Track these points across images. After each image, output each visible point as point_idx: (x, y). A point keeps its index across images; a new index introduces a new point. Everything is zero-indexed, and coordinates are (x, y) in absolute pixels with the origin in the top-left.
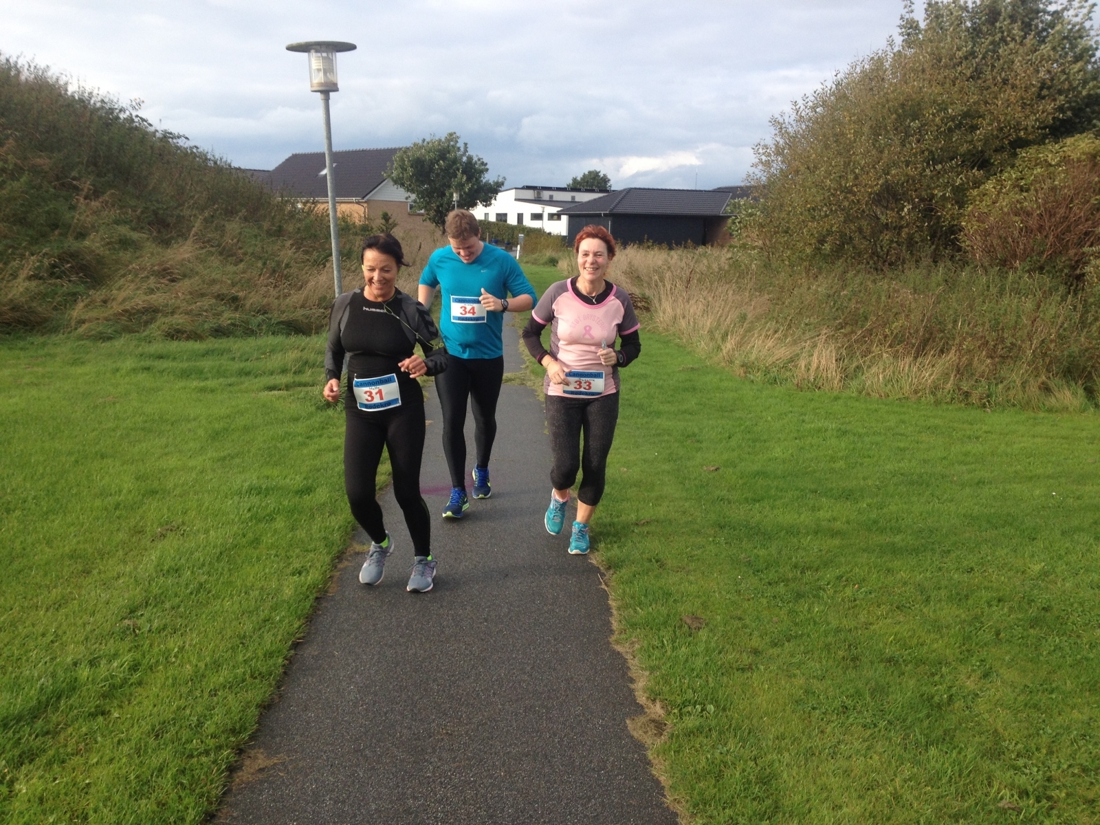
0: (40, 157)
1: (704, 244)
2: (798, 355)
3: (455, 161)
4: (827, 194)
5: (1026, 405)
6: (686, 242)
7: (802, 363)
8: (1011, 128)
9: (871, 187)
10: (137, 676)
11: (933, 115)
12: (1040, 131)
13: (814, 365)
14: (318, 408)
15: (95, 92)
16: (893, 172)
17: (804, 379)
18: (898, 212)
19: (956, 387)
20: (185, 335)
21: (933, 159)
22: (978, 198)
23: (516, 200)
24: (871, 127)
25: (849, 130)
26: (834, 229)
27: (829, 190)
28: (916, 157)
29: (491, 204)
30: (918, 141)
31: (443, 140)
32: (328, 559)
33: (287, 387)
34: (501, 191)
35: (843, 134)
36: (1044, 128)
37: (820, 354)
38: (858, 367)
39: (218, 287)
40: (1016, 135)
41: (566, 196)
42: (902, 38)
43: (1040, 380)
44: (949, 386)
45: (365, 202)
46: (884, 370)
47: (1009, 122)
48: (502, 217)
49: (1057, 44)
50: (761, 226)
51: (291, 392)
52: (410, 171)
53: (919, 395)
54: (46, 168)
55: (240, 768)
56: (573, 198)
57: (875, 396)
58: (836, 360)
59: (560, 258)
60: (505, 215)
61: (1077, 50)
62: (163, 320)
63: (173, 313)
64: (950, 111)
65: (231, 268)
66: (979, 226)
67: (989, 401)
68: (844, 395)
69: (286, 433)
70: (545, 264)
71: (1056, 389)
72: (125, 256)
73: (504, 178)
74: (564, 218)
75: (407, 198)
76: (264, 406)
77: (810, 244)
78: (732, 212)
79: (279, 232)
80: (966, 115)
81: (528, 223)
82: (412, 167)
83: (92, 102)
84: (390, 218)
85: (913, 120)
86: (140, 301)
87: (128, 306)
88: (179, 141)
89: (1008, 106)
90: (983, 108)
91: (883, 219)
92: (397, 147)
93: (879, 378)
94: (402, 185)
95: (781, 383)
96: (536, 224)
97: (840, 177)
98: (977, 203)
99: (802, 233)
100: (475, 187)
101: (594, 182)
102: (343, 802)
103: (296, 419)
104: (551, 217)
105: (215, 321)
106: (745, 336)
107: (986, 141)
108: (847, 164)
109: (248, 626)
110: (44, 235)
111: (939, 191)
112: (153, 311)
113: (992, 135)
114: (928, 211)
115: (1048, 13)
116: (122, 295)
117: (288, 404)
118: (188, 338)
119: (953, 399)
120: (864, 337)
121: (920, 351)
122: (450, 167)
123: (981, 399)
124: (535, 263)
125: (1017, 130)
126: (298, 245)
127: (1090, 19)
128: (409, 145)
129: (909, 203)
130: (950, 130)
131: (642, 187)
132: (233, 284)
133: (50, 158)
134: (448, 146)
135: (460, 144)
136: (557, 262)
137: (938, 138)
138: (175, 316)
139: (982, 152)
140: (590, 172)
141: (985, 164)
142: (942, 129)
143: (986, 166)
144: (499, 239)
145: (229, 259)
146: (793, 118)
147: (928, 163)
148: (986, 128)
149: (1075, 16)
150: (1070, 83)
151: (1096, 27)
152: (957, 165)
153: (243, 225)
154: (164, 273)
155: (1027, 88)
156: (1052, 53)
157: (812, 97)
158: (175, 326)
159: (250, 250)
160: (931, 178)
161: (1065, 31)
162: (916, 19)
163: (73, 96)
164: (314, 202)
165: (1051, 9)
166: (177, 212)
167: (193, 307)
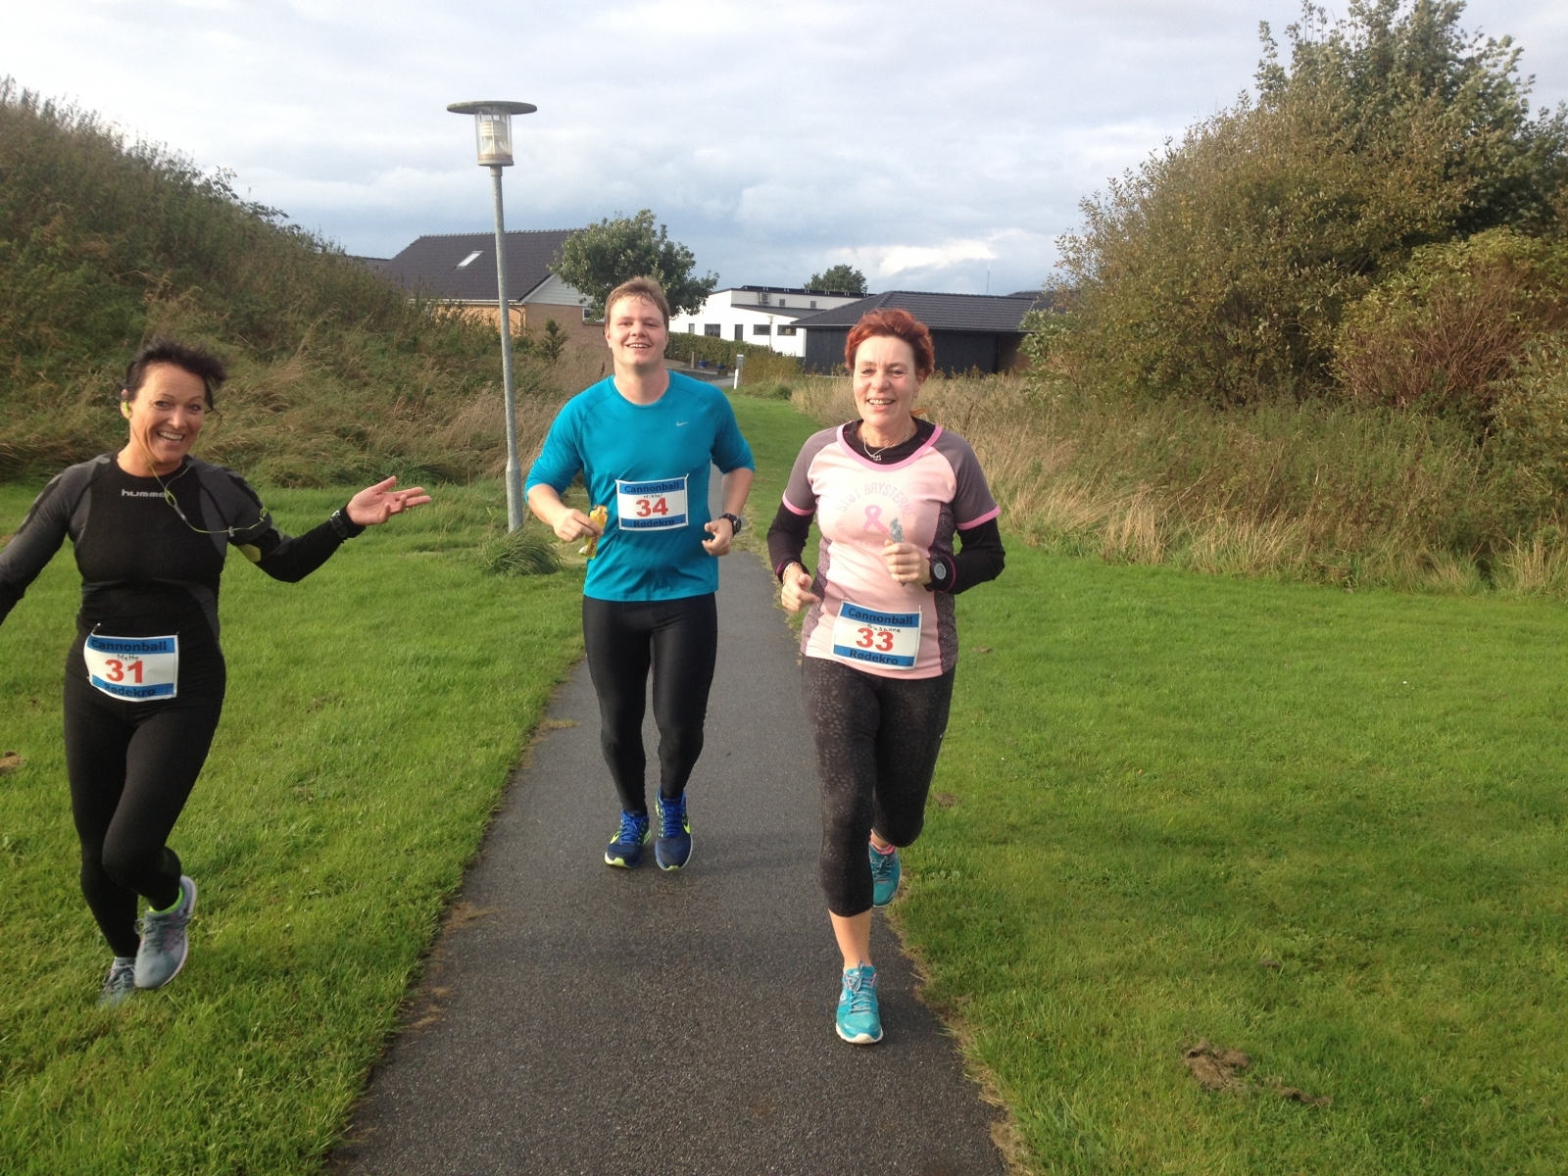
0: (95, 239)
1: (995, 371)
2: (1106, 517)
3: (648, 250)
4: (1155, 306)
5: (1399, 586)
6: (970, 369)
7: (1112, 528)
8: (1404, 218)
9: (1215, 296)
10: (320, 837)
11: (1300, 199)
12: (1443, 223)
13: (1127, 532)
14: (484, 573)
15: (161, 149)
16: (1244, 276)
17: (1113, 549)
18: (1251, 330)
19: (1308, 561)
20: (300, 481)
21: (1299, 260)
22: (1357, 313)
23: (733, 305)
24: (1215, 215)
25: (1186, 218)
26: (1164, 352)
27: (1158, 300)
28: (1275, 256)
29: (698, 311)
30: (1279, 234)
31: (632, 219)
32: (519, 732)
33: (443, 547)
34: (712, 293)
35: (1179, 225)
36: (1449, 220)
37: (1135, 517)
38: (1185, 534)
39: (338, 418)
40: (1412, 228)
41: (804, 302)
42: (1260, 92)
43: (1418, 552)
44: (1300, 559)
45: (523, 306)
46: (1217, 538)
47: (1402, 210)
48: (713, 330)
49: (1469, 104)
50: (1069, 347)
51: (446, 553)
52: (585, 265)
53: (1261, 570)
54: (104, 254)
55: (449, 917)
56: (813, 304)
57: (1204, 571)
58: (1156, 525)
59: (793, 388)
60: (718, 327)
61: (1499, 112)
62: (269, 461)
63: (281, 452)
64: (1321, 194)
65: (352, 395)
66: (1356, 351)
67: (1351, 579)
68: (1164, 569)
69: (449, 600)
70: (773, 396)
71: (1440, 564)
74: (801, 333)
75: (581, 302)
76: (414, 569)
77: (1133, 373)
78: (1028, 328)
79: (413, 347)
80: (1344, 200)
81: (750, 338)
82: (588, 257)
83: (156, 162)
84: (557, 329)
85: (1271, 206)
86: (238, 435)
87: (222, 441)
88: (274, 218)
89: (1402, 188)
90: (1366, 191)
91: (1231, 341)
92: (568, 229)
93: (1209, 548)
94: (575, 282)
95: (1083, 554)
96: (761, 341)
97: (1173, 283)
98: (1356, 319)
99: (1122, 358)
100: (677, 287)
101: (843, 282)
102: (563, 945)
103: (457, 585)
104: (783, 330)
105: (337, 464)
106: (1040, 493)
107: (1371, 236)
108: (1181, 266)
109: (438, 793)
110: (105, 346)
111: (1306, 303)
112: (256, 449)
113: (1378, 226)
114: (1292, 332)
115: (1460, 62)
117: (446, 568)
118: (304, 485)
119: (1305, 576)
120: (1194, 494)
121: (1265, 513)
122: (641, 258)
123: (1341, 576)
124: (759, 394)
125: (1413, 221)
126: (441, 364)
127: (1515, 69)
128: (584, 226)
129: (1266, 319)
130: (1323, 221)
131: (910, 290)
132: (357, 417)
133: (108, 241)
134: (640, 229)
135: (656, 227)
136: (790, 394)
137: (1305, 231)
138: (285, 456)
139: (1366, 250)
140: (837, 268)
141: (1369, 267)
142: (1311, 219)
143: (1371, 270)
144: (709, 360)
145: (351, 382)
146: (1110, 200)
147: (1292, 265)
148: (1370, 217)
149: (1495, 65)
150: (1486, 158)
151: (1522, 81)
152: (1331, 269)
153: (366, 337)
154: (267, 399)
155: (1427, 165)
156: (1462, 116)
157: (1137, 172)
158: (286, 470)
159: (377, 370)
160: (1296, 285)
161: (1481, 87)
162: (1280, 66)
163: (129, 154)
164: (460, 306)
165: (1463, 55)
166: (278, 318)
167: (307, 444)
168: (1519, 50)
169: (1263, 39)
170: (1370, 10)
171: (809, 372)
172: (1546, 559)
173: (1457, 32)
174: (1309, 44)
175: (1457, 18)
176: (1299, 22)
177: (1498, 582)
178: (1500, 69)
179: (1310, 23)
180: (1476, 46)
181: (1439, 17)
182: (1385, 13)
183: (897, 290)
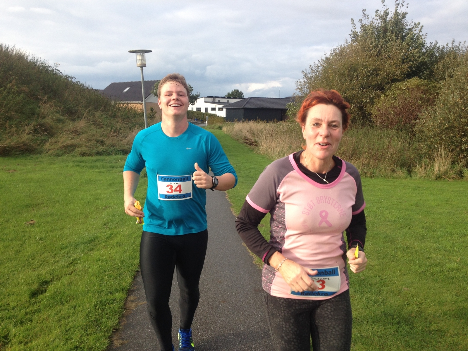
0: (24, 87)
1: (281, 120)
5: (386, 177)
6: (274, 120)
8: (391, 75)
10: (113, 236)
11: (362, 70)
12: (402, 76)
15: (39, 60)
16: (347, 92)
19: (362, 171)
21: (362, 87)
22: (378, 102)
23: (205, 102)
24: (339, 75)
25: (331, 76)
28: (356, 87)
29: (194, 104)
30: (357, 80)
34: (198, 98)
35: (329, 78)
36: (404, 75)
39: (96, 137)
40: (393, 77)
41: (225, 100)
42: (351, 39)
43: (391, 167)
45: (143, 103)
47: (391, 72)
48: (199, 109)
49: (409, 42)
54: (27, 91)
56: (228, 101)
59: (223, 126)
60: (200, 108)
61: (417, 44)
62: (78, 149)
64: (368, 68)
65: (99, 130)
66: (377, 113)
67: (373, 175)
70: (217, 129)
71: (397, 171)
72: (60, 125)
73: (200, 93)
74: (225, 110)
78: (288, 108)
79: (114, 116)
80: (374, 70)
81: (210, 112)
83: (38, 63)
84: (153, 110)
85: (354, 72)
86: (69, 142)
87: (65, 144)
88: (72, 79)
89: (391, 66)
90: (381, 67)
92: (155, 80)
96: (213, 112)
98: (377, 104)
101: (237, 94)
104: (219, 109)
105: (96, 150)
107: (382, 80)
110: (29, 117)
111: (365, 100)
112: (74, 146)
113: (384, 77)
114: (361, 108)
116: (63, 139)
118: (88, 156)
121: (351, 158)
123: (370, 174)
124: (213, 128)
125: (394, 75)
126: (123, 120)
127: (421, 32)
129: (354, 104)
130: (369, 76)
131: (256, 97)
132: (101, 136)
133: (28, 87)
136: (222, 128)
137: (364, 79)
138: (82, 148)
139: (381, 84)
140: (235, 90)
141: (382, 89)
142: (365, 76)
143: (383, 90)
144: (198, 118)
145: (98, 127)
146: (310, 71)
147: (360, 89)
148: (382, 75)
149: (416, 31)
150: (414, 57)
151: (424, 35)
152: (371, 89)
153: (101, 113)
154: (76, 132)
155: (398, 59)
156: (407, 45)
157: (317, 63)
158: (83, 152)
159: (105, 123)
160: (362, 95)
161: (412, 37)
162: (357, 31)
163: (30, 61)
164: (127, 104)
165: (408, 27)
166: (76, 108)
167: (88, 144)
168: (423, 26)
169: (352, 24)
170: (381, 15)
171: (227, 121)
172: (425, 169)
173: (406, 21)
174: (365, 25)
175: (405, 17)
176: (362, 19)
177: (412, 175)
178: (417, 32)
179: (365, 19)
180: (411, 25)
181: (400, 17)
182: (385, 16)
183: (252, 97)
